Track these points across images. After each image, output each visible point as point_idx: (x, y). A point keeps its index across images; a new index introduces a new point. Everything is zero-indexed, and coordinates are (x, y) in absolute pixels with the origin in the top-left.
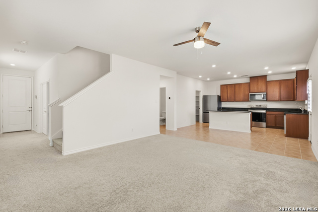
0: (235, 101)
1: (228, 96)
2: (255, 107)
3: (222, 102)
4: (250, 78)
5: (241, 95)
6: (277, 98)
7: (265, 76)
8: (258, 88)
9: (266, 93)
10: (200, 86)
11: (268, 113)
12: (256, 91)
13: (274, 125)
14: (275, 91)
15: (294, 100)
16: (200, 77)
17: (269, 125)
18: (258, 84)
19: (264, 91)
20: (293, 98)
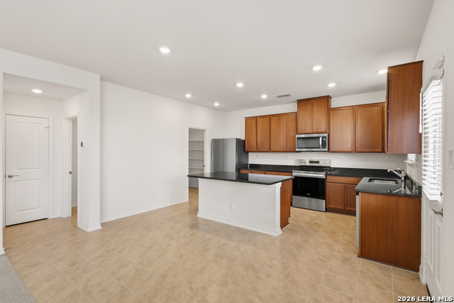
0: (270, 151)
1: (259, 140)
2: (308, 164)
3: (250, 154)
4: (299, 101)
5: (281, 139)
6: (349, 146)
7: (327, 99)
8: (312, 125)
9: (326, 135)
10: (202, 119)
11: (330, 179)
12: (308, 131)
13: (340, 207)
14: (344, 133)
15: (383, 151)
16: (188, 96)
17: (332, 206)
18: (312, 116)
19: (323, 130)
20: (380, 146)
